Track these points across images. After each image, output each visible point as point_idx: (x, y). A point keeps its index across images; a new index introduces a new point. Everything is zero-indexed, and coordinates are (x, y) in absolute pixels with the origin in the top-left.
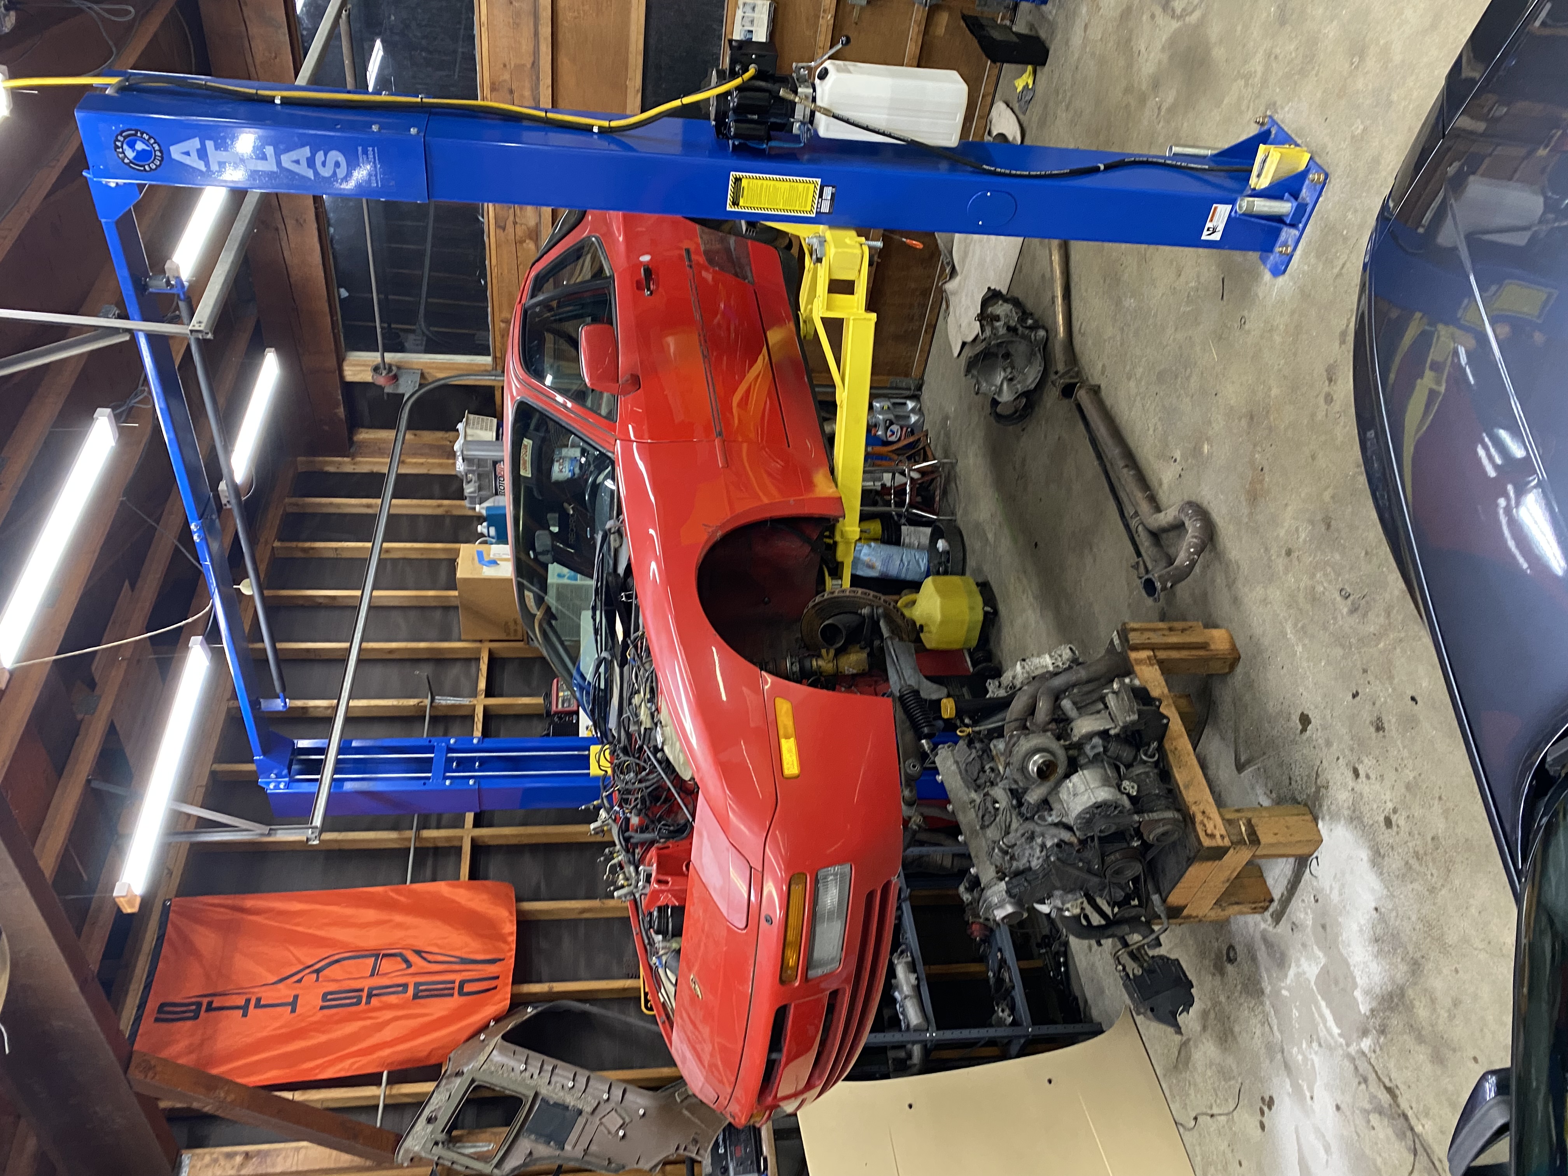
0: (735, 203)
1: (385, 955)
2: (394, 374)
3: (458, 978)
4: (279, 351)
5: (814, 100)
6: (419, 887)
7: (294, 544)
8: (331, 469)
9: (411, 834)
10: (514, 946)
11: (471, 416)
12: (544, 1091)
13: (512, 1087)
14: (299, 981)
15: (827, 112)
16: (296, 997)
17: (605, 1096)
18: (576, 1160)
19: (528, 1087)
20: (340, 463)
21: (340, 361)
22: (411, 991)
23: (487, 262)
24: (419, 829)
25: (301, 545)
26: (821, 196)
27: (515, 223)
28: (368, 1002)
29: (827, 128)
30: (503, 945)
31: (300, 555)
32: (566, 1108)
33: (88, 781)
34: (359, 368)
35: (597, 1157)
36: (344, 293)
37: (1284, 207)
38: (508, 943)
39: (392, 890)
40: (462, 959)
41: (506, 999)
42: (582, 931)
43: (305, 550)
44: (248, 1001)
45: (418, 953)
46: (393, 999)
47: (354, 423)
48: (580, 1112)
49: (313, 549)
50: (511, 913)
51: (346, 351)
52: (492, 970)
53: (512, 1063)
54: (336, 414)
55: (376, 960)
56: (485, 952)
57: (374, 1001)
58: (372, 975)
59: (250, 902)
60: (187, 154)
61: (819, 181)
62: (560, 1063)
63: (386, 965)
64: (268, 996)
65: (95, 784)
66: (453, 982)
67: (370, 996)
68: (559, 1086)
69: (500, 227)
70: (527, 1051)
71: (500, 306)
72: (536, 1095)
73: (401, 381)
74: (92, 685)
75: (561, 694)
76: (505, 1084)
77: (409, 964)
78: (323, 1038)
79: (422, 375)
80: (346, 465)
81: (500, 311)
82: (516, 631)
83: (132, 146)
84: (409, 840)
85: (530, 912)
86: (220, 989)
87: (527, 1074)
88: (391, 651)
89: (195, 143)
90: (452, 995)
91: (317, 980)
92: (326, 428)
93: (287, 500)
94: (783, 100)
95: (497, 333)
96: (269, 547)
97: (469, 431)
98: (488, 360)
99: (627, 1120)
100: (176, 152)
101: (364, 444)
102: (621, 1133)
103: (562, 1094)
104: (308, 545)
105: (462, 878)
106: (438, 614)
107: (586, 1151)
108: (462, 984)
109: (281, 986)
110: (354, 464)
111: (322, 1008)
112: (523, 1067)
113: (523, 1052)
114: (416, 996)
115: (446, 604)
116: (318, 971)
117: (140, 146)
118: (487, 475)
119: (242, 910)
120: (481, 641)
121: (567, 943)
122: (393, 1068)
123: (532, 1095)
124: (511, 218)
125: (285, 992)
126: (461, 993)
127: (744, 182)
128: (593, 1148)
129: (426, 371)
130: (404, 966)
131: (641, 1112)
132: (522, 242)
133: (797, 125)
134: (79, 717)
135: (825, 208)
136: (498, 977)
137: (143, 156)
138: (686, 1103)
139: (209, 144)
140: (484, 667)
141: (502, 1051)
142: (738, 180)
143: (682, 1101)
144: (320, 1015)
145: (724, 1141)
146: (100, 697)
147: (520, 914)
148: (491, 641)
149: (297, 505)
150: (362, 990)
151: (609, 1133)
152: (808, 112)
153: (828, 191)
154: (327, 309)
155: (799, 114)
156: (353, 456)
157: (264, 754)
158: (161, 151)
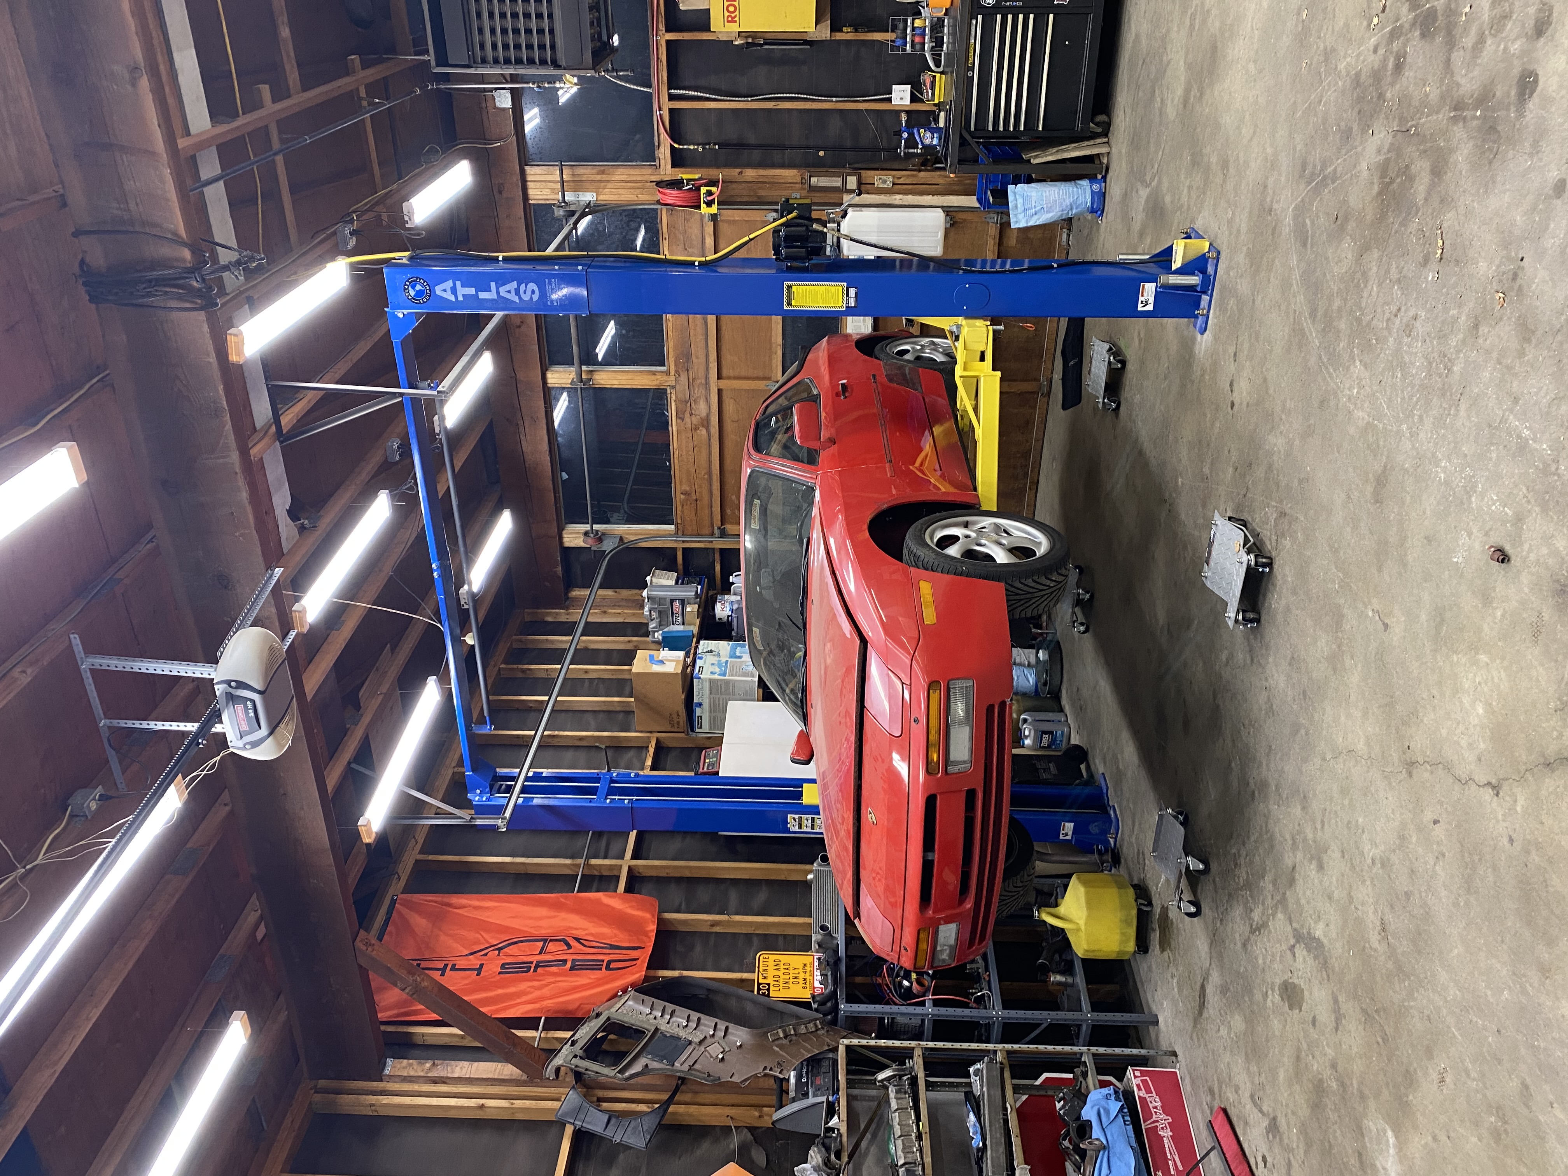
0: (789, 304)
1: (551, 940)
2: (600, 538)
3: (606, 958)
4: (513, 512)
5: (839, 230)
6: (582, 895)
7: (515, 666)
8: (550, 619)
9: (581, 861)
10: (653, 939)
11: (657, 571)
12: (663, 1028)
13: (637, 1023)
14: (486, 955)
15: (847, 237)
16: (482, 965)
17: (711, 1033)
18: (683, 1072)
19: (651, 1024)
20: (557, 614)
21: (560, 530)
22: (569, 965)
23: (671, 447)
24: (588, 858)
25: (520, 666)
26: (848, 295)
27: (691, 414)
28: (535, 971)
29: (850, 251)
30: (644, 938)
31: (520, 675)
32: (679, 1038)
33: (349, 763)
34: (574, 536)
35: (698, 1071)
36: (565, 476)
37: (1194, 280)
38: (649, 937)
39: (562, 897)
40: (611, 945)
41: (641, 971)
42: (712, 940)
43: (523, 671)
44: (446, 965)
45: (578, 940)
46: (554, 969)
47: (570, 584)
48: (690, 1043)
49: (530, 669)
50: (653, 916)
51: (567, 523)
52: (634, 954)
53: (641, 1008)
54: (555, 572)
55: (545, 943)
56: (630, 942)
57: (539, 970)
58: (540, 953)
59: (456, 900)
60: (445, 290)
61: (845, 284)
62: (677, 1008)
63: (551, 947)
64: (461, 963)
65: (353, 766)
66: (603, 961)
67: (537, 966)
68: (675, 1025)
69: (680, 418)
70: (653, 999)
71: (681, 481)
72: (657, 1029)
73: (605, 542)
74: (358, 707)
75: (707, 761)
76: (633, 1022)
77: (569, 946)
78: (500, 991)
79: (621, 539)
80: (563, 616)
81: (681, 485)
82: (678, 723)
83: (413, 288)
84: (579, 866)
85: (669, 921)
86: (427, 956)
87: (652, 1016)
88: (581, 738)
89: (450, 283)
90: (601, 969)
91: (498, 955)
92: (547, 584)
93: (514, 637)
94: (817, 231)
95: (678, 503)
96: (496, 669)
97: (654, 580)
98: (672, 527)
99: (727, 1049)
100: (438, 290)
101: (576, 599)
102: (720, 1056)
103: (677, 1030)
104: (526, 666)
105: (618, 891)
106: (621, 716)
107: (691, 1067)
108: (609, 962)
109: (471, 957)
110: (568, 614)
111: (500, 973)
112: (648, 1010)
113: (649, 1000)
114: (572, 969)
115: (627, 709)
116: (500, 949)
117: (418, 287)
118: (666, 612)
119: (449, 905)
120: (651, 732)
121: (698, 948)
122: (549, 1015)
123: (653, 1029)
124: (688, 410)
125: (475, 961)
126: (608, 968)
127: (794, 289)
128: (697, 1066)
129: (624, 536)
130: (566, 948)
131: (738, 1044)
132: (697, 429)
133: (828, 249)
134: (348, 726)
135: (852, 303)
136: (637, 959)
137: (419, 293)
138: (776, 1042)
139: (458, 283)
140: (651, 750)
141: (635, 999)
142: (790, 287)
143: (773, 1041)
144: (499, 977)
145: (807, 1073)
146: (362, 715)
147: (661, 922)
148: (659, 732)
149: (521, 641)
150: (532, 963)
151: (711, 1057)
152: (835, 240)
153: (852, 291)
154: (551, 486)
155: (829, 241)
156: (567, 608)
157: (473, 771)
158: (430, 290)
